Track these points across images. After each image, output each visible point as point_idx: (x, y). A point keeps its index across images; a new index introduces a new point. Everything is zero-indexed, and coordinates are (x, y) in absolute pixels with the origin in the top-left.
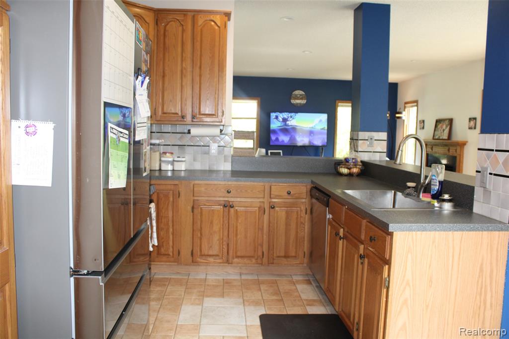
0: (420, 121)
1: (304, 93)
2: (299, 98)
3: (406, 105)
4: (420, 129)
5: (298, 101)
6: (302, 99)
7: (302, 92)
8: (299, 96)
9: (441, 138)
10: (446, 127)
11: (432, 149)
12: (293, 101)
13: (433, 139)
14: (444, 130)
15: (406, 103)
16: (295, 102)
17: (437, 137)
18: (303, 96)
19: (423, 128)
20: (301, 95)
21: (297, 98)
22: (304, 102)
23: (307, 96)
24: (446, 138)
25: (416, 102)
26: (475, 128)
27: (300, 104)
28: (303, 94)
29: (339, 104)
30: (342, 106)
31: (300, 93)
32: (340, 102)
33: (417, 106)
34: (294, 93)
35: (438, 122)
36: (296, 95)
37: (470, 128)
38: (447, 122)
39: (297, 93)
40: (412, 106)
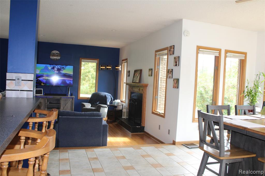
0: (128, 71)
2: (55, 55)
3: (123, 62)
4: (128, 76)
6: (57, 56)
9: (136, 82)
10: (139, 75)
11: (132, 89)
13: (133, 82)
14: (137, 77)
15: (123, 60)
17: (134, 82)
18: (59, 54)
19: (129, 76)
20: (57, 54)
21: (54, 55)
23: (61, 55)
24: (138, 82)
25: (126, 59)
26: (152, 76)
28: (58, 53)
29: (82, 60)
32: (83, 59)
33: (127, 62)
35: (135, 71)
36: (54, 54)
37: (149, 76)
38: (139, 72)
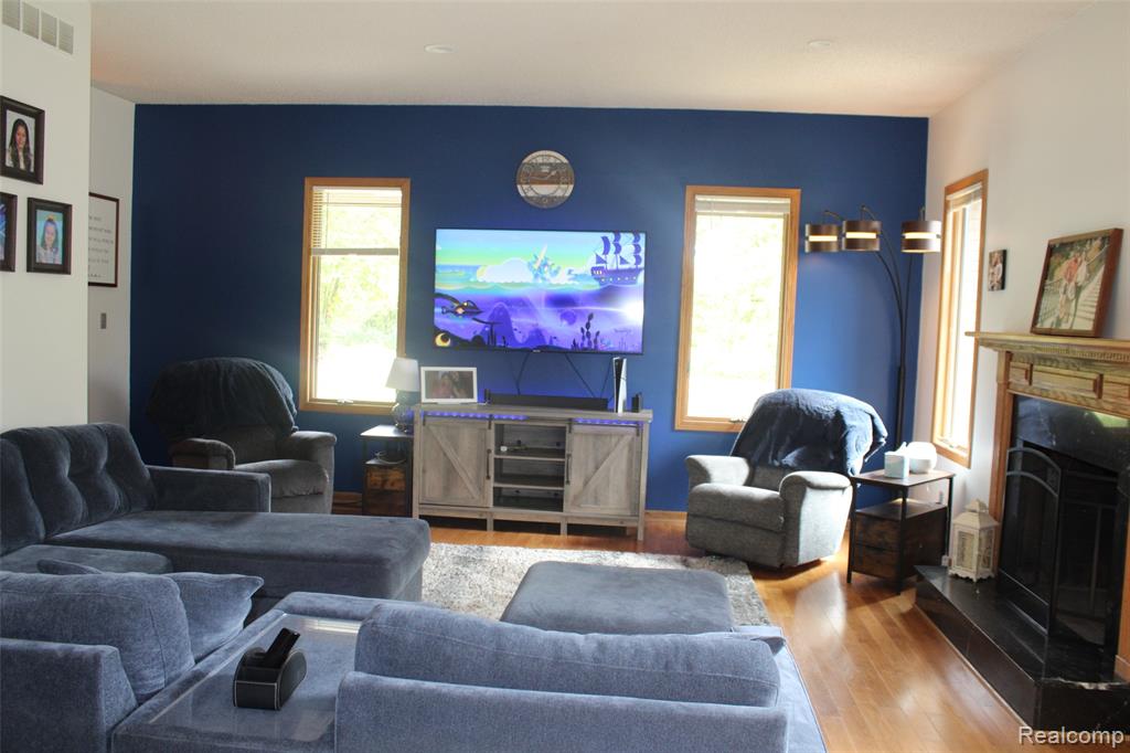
0: (991, 255)
1: (565, 161)
2: (546, 176)
3: (950, 197)
4: (992, 289)
5: (544, 190)
6: (559, 182)
7: (556, 157)
8: (545, 170)
9: (1065, 327)
11: (1029, 376)
12: (524, 190)
13: (1035, 331)
14: (1078, 290)
15: (950, 190)
16: (530, 194)
18: (563, 170)
19: (1003, 286)
20: (553, 167)
21: (538, 177)
22: (564, 191)
23: (580, 171)
25: (980, 177)
27: (551, 199)
28: (560, 165)
29: (699, 198)
30: (709, 205)
31: (552, 160)
32: (701, 193)
33: (983, 194)
34: (526, 161)
35: (1056, 250)
36: (536, 168)
38: (1095, 249)
39: (540, 160)
40: (968, 199)
